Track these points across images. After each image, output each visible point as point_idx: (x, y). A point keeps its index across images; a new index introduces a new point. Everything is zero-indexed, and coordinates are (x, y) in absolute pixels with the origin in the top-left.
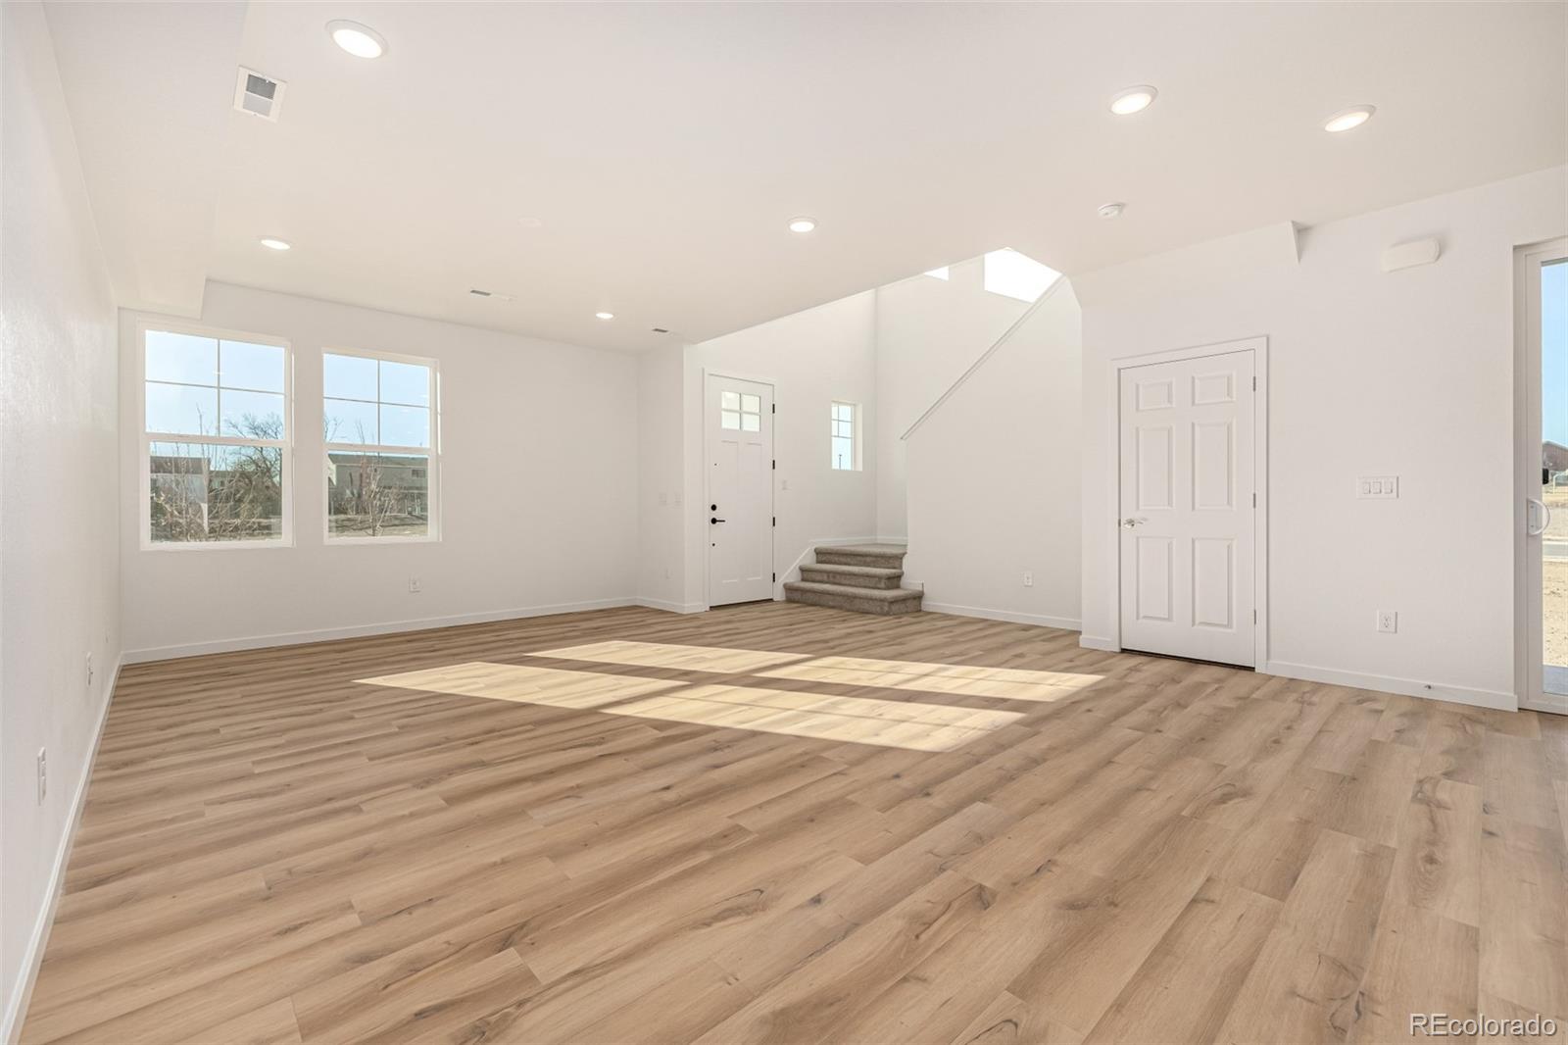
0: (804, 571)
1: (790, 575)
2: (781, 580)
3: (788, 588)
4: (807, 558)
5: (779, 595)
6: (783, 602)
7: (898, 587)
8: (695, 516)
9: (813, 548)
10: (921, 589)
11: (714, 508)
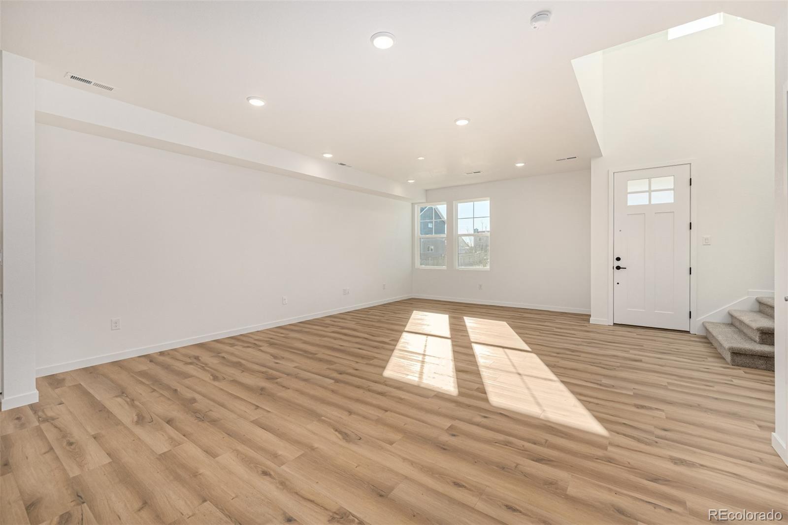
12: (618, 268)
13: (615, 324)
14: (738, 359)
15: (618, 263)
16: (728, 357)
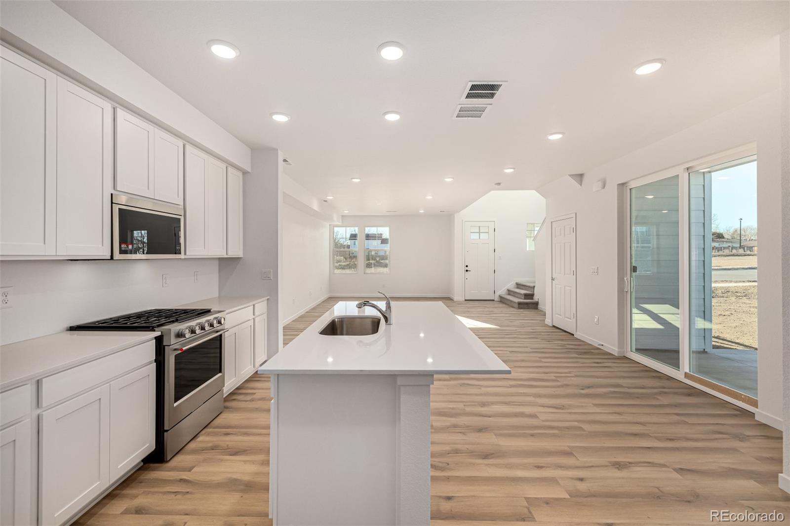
0: (510, 292)
1: (502, 291)
2: (498, 294)
3: (500, 297)
4: (511, 286)
5: (497, 298)
6: (498, 301)
7: (532, 299)
8: (458, 269)
9: (515, 282)
10: (537, 300)
11: (467, 266)
12: (467, 271)
13: (466, 300)
14: (521, 306)
15: (467, 268)
16: (517, 306)
